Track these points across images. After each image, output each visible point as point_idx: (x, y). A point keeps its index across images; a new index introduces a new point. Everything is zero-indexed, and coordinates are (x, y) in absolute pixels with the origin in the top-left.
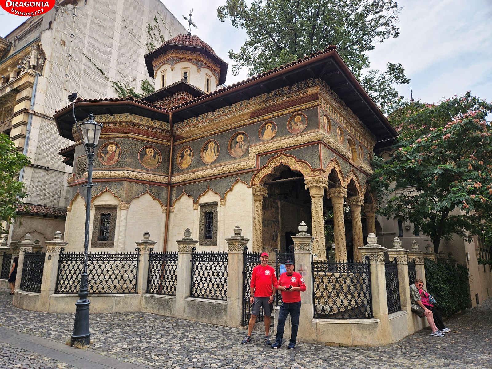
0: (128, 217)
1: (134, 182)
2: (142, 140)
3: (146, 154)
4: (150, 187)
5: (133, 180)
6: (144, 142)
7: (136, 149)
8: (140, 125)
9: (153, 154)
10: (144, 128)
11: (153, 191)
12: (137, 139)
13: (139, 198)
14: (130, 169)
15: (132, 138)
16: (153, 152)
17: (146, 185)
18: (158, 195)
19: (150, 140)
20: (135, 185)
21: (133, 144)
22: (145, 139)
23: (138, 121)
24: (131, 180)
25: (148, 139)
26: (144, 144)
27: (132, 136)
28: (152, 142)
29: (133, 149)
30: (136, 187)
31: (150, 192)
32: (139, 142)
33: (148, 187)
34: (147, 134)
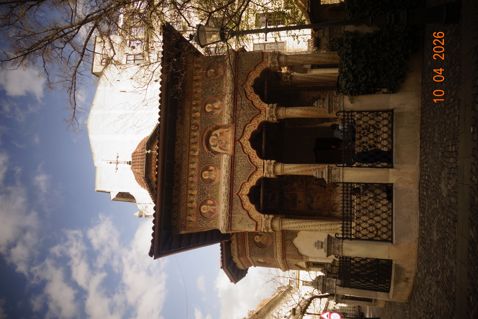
0: (314, 256)
1: (285, 253)
2: (249, 246)
3: (260, 242)
4: (287, 240)
5: (284, 254)
6: (251, 245)
7: (259, 251)
8: (238, 250)
9: (258, 237)
10: (240, 247)
11: (290, 238)
12: (250, 250)
13: (297, 249)
14: (275, 256)
15: (250, 254)
16: (257, 236)
17: (286, 244)
18: (293, 234)
19: (248, 241)
20: (287, 252)
21: (255, 253)
22: (248, 245)
23: (236, 252)
24: (284, 256)
25: (248, 243)
26: (252, 245)
27: (248, 254)
28: (249, 239)
29: (259, 253)
30: (289, 251)
31: (291, 241)
32: (251, 249)
33: (287, 242)
34: (244, 243)
